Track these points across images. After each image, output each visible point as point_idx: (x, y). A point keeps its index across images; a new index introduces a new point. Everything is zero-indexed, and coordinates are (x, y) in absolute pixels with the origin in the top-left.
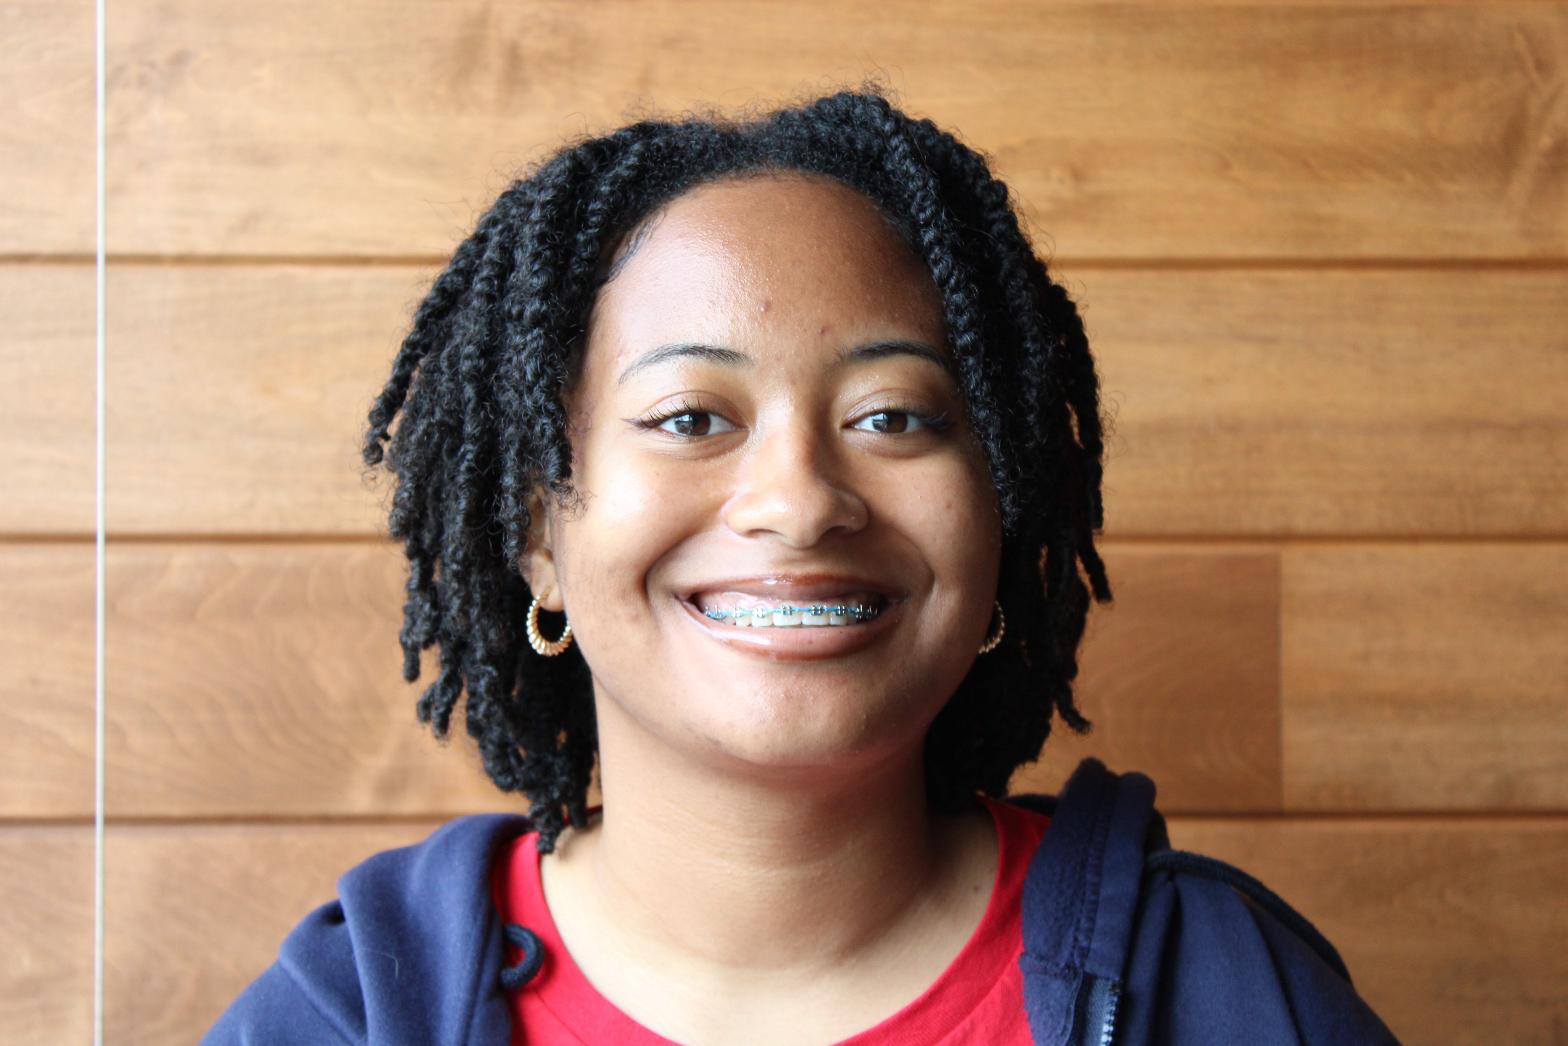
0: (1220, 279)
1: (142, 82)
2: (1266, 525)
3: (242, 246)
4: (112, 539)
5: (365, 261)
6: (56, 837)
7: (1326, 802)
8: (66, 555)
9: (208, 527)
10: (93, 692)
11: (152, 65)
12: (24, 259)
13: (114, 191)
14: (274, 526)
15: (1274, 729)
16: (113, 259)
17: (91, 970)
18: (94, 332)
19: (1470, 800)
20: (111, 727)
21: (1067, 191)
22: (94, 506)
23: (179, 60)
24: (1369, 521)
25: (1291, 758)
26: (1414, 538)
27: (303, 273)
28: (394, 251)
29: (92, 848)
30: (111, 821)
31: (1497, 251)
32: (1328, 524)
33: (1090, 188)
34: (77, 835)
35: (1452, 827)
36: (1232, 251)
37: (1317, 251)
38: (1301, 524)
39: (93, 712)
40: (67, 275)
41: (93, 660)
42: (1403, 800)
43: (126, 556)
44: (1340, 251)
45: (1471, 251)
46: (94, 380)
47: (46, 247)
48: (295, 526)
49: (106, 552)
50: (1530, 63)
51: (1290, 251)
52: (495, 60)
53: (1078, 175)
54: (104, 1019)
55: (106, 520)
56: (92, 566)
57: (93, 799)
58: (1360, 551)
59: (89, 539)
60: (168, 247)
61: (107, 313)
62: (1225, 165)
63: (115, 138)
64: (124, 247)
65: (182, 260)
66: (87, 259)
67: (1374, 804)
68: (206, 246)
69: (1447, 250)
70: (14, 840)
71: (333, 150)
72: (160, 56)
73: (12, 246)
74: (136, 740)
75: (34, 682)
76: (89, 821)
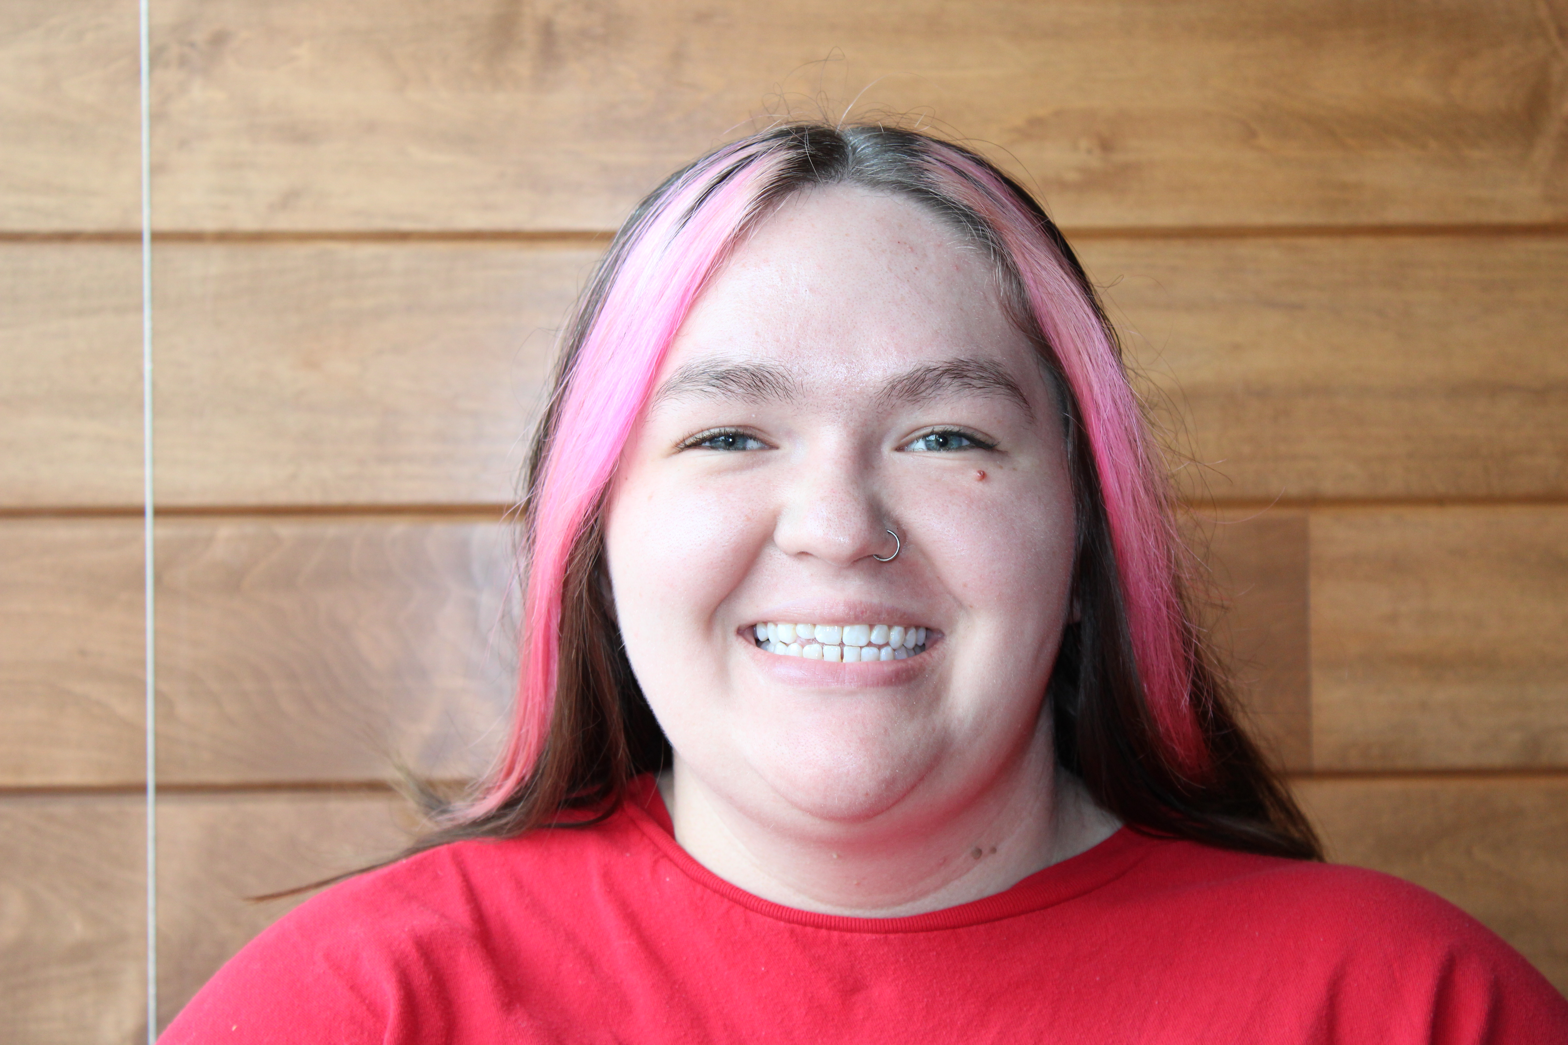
0: (1245, 249)
1: (183, 62)
2: (1293, 489)
3: (282, 222)
4: (161, 512)
5: (403, 237)
6: (106, 806)
7: (1355, 761)
8: (113, 529)
9: (252, 500)
10: (143, 663)
11: (192, 45)
12: (68, 237)
13: (156, 169)
14: (316, 498)
15: (1304, 689)
16: (158, 237)
17: (145, 937)
18: (140, 309)
19: (1496, 758)
20: (161, 698)
21: (1095, 162)
22: (142, 480)
23: (219, 40)
24: (1395, 484)
25: (1320, 719)
26: (1440, 501)
27: (343, 249)
28: (432, 226)
29: (144, 815)
30: (162, 789)
31: (1521, 216)
32: (1354, 488)
33: (1118, 158)
34: (127, 804)
35: (1479, 786)
36: (1258, 218)
37: (1342, 219)
38: (1329, 487)
39: (144, 683)
40: (111, 255)
41: (143, 631)
42: (1431, 758)
43: (174, 529)
44: (1365, 219)
45: (1496, 217)
46: (141, 355)
47: (89, 225)
48: (337, 498)
49: (155, 525)
50: (1553, 31)
51: (1316, 218)
52: (529, 35)
53: (1106, 146)
54: (159, 982)
55: (155, 493)
56: (141, 540)
57: (145, 768)
58: (1387, 516)
59: (138, 512)
60: (210, 225)
61: (153, 290)
62: (1253, 134)
63: (157, 117)
64: (167, 224)
65: (223, 237)
66: (132, 237)
67: (1402, 763)
68: (247, 223)
69: (1471, 216)
70: (65, 808)
71: (371, 127)
72: (200, 36)
73: (56, 225)
74: (184, 709)
75: (83, 653)
76: (140, 789)
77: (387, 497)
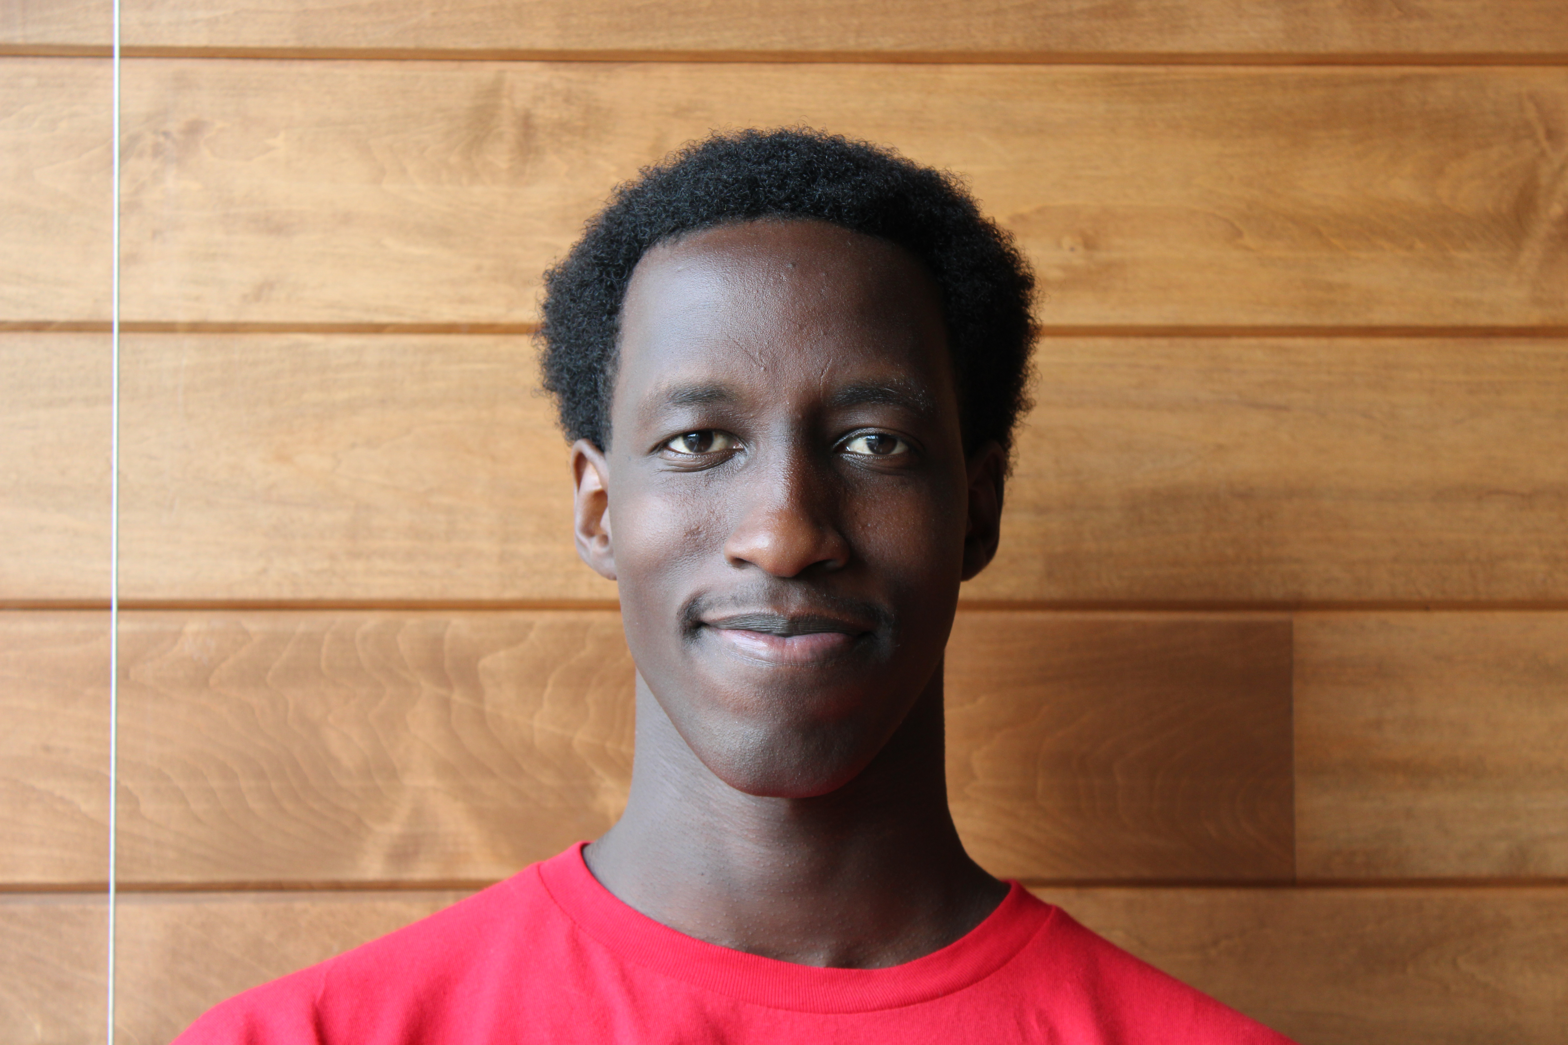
0: (1232, 347)
1: (157, 151)
2: (1277, 593)
3: (255, 314)
4: (125, 606)
5: (378, 329)
6: (68, 904)
7: (1338, 870)
8: (79, 623)
9: (221, 595)
11: (166, 134)
12: (38, 327)
13: (129, 259)
14: (287, 594)
15: (1286, 797)
16: (127, 327)
19: (1483, 868)
20: (123, 794)
21: (1078, 259)
22: (109, 576)
23: (194, 129)
24: (1381, 589)
25: (1303, 826)
26: (1426, 606)
29: (106, 912)
30: (123, 888)
31: (1509, 319)
32: (1340, 592)
33: (1102, 256)
34: (89, 902)
35: (1464, 895)
36: (1243, 319)
37: (1328, 320)
38: (1313, 592)
39: (108, 780)
40: (81, 343)
42: (1416, 868)
43: (137, 623)
44: (1351, 320)
45: (1483, 319)
48: (307, 594)
49: (119, 619)
50: (1541, 134)
51: (1301, 319)
52: (508, 129)
53: (1089, 244)
55: (119, 588)
56: (106, 633)
57: (106, 868)
58: (1372, 619)
59: (105, 606)
60: (182, 316)
62: (1239, 234)
63: (129, 207)
64: (137, 315)
65: (195, 328)
66: (102, 327)
67: (1386, 872)
68: (221, 314)
69: (1458, 318)
70: (27, 906)
71: (346, 219)
72: (174, 126)
73: (27, 315)
74: (148, 807)
75: (47, 749)
76: (103, 888)
77: (358, 594)
